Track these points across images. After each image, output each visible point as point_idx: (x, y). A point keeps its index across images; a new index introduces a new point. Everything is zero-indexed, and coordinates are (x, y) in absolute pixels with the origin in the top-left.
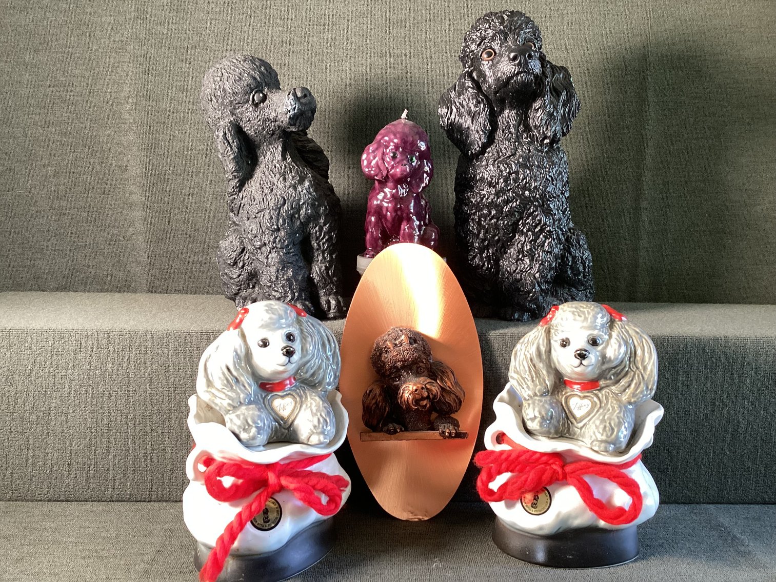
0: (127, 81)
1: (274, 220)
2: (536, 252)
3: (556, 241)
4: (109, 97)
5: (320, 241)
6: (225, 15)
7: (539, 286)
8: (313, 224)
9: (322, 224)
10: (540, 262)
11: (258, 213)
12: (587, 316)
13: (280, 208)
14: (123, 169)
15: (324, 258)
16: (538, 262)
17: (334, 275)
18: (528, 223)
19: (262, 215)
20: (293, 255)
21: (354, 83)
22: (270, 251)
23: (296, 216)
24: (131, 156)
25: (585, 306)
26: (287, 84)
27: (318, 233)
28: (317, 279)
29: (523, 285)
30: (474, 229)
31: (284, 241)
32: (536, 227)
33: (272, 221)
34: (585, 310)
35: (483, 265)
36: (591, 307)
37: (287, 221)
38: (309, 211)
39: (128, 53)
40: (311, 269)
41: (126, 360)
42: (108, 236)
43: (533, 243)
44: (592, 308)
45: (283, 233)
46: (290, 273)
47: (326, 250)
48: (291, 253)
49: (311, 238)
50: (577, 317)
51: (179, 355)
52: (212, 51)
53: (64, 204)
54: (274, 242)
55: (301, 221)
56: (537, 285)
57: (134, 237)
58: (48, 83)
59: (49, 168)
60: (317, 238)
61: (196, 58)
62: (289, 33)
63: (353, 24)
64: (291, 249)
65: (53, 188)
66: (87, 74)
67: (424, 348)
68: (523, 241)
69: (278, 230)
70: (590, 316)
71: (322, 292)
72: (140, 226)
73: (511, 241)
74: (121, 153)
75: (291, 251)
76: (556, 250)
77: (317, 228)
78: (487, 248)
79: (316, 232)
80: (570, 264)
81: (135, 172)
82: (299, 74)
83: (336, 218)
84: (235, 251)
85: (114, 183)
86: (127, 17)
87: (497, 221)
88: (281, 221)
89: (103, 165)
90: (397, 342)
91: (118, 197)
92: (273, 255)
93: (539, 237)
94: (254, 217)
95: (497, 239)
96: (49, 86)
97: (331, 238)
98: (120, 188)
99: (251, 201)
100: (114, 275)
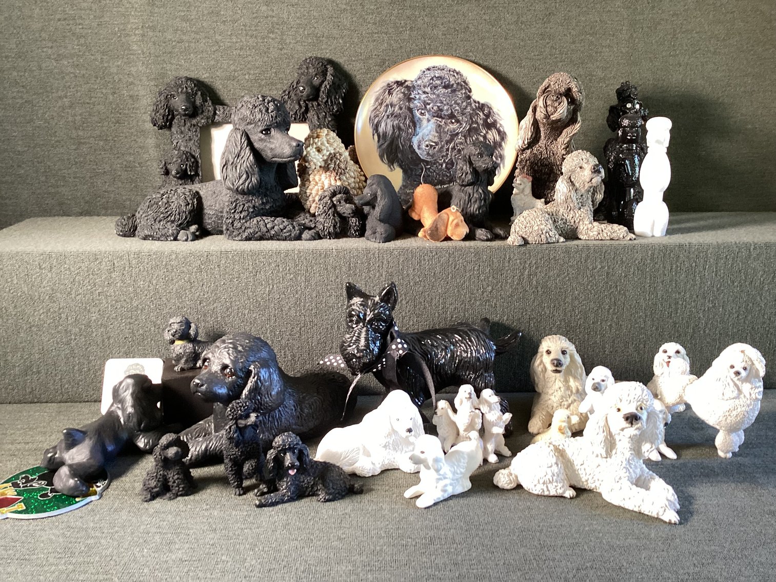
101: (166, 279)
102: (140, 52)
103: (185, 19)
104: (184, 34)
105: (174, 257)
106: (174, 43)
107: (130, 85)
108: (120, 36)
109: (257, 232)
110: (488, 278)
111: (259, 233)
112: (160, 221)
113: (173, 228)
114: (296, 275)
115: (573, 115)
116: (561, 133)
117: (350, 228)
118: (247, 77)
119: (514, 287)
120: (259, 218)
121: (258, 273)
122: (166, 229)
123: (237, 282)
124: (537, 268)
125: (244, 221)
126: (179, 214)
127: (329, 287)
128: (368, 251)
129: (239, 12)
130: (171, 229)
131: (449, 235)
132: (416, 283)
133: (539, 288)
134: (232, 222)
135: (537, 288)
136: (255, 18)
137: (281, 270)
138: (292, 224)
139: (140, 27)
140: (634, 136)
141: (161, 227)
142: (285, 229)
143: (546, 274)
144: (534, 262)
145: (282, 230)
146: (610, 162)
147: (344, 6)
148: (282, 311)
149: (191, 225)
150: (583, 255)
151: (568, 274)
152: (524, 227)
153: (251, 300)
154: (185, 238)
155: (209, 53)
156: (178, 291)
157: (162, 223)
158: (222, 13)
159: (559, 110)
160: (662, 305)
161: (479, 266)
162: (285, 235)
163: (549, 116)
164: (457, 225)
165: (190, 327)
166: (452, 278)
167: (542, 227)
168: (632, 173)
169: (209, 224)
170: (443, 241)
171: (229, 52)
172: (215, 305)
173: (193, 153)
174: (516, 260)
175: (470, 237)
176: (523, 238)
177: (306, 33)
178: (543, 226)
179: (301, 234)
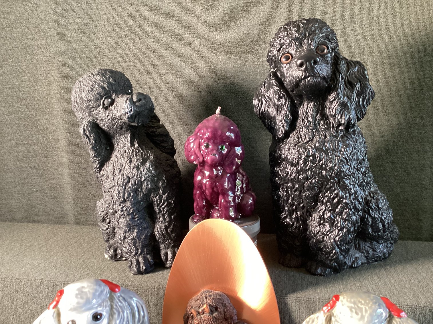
0: (54, 83)
1: (121, 195)
2: (335, 220)
3: (353, 210)
4: (45, 94)
5: (161, 207)
6: (115, 33)
7: (339, 248)
8: (154, 195)
9: (161, 194)
10: (339, 228)
11: (110, 189)
12: (364, 314)
13: (126, 184)
14: (57, 141)
15: (164, 219)
16: (338, 228)
17: (172, 232)
18: (327, 196)
19: (113, 190)
20: (137, 220)
21: (205, 75)
22: (120, 216)
23: (139, 190)
24: (60, 132)
25: (363, 302)
26: (159, 78)
27: (158, 201)
28: (158, 236)
29: (325, 246)
30: (284, 196)
31: (130, 210)
32: (334, 198)
33: (120, 195)
34: (362, 306)
35: (293, 224)
36: (369, 303)
37: (132, 194)
38: (149, 186)
39: (54, 63)
40: (154, 228)
41: (16, 300)
42: (50, 185)
43: (332, 212)
44: (370, 305)
45: (129, 204)
46: (135, 234)
47: (166, 213)
48: (136, 218)
49: (154, 204)
50: (354, 314)
51: (50, 299)
52: (108, 58)
53: (22, 164)
54: (122, 211)
55: (143, 193)
56: (336, 247)
57: (65, 186)
58: (8, 87)
59: (13, 141)
60: (158, 205)
61: (98, 64)
62: (159, 42)
63: (204, 32)
64: (136, 215)
65: (16, 154)
66: (32, 79)
67: (225, 315)
68: (324, 209)
69: (125, 201)
70: (367, 315)
71: (162, 246)
72: (67, 179)
73: (314, 208)
74: (54, 131)
75: (136, 216)
76: (354, 218)
77: (158, 197)
78: (296, 210)
79: (157, 200)
80: (370, 224)
81: (63, 143)
82: (167, 71)
83: (174, 188)
84: (103, 211)
85: (51, 150)
86: (52, 40)
87: (300, 193)
88: (126, 195)
89: (44, 139)
90: (200, 310)
91: (54, 160)
92: (122, 220)
93: (337, 208)
94: (108, 191)
95: (302, 206)
96: (9, 89)
97: (169, 204)
98: (55, 153)
99: (106, 179)
100: (55, 210)
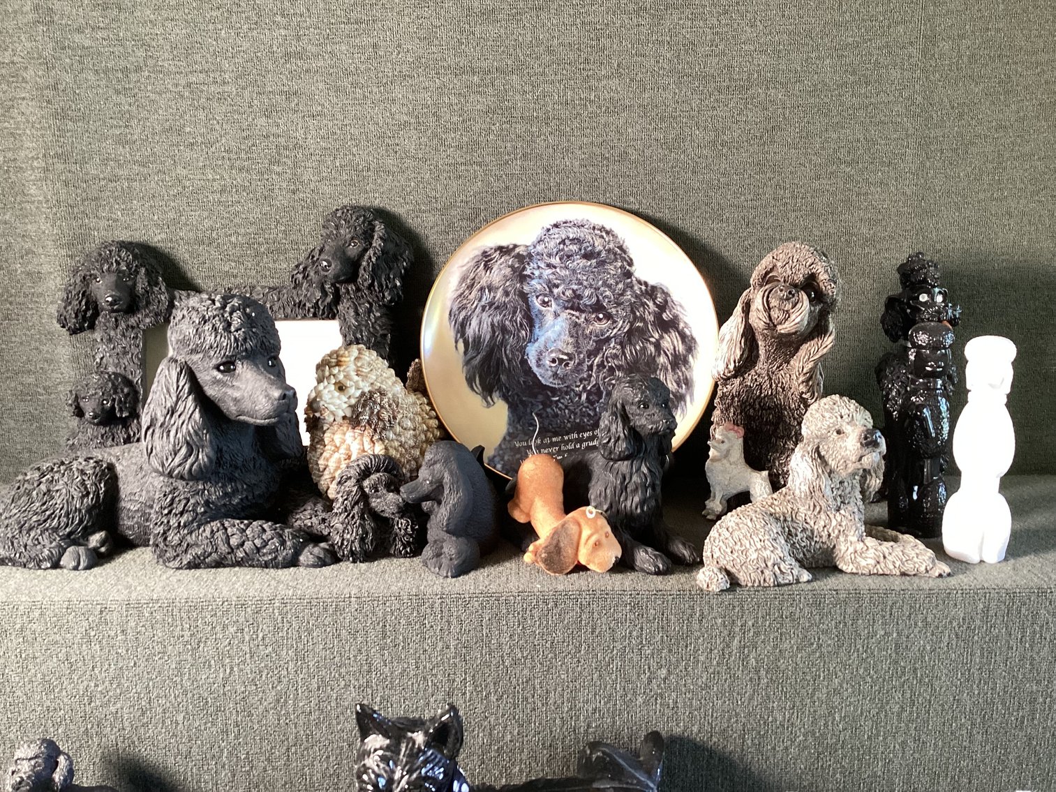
101: (23, 656)
102: (40, 199)
103: (122, 141)
104: (120, 166)
105: (37, 613)
106: (103, 183)
107: (27, 254)
108: (7, 171)
109: (211, 554)
110: (660, 651)
111: (214, 555)
112: (31, 529)
113: (54, 544)
114: (277, 646)
115: (820, 320)
116: (797, 350)
117: (395, 539)
118: (233, 239)
119: (711, 671)
120: (215, 525)
121: (202, 645)
122: (38, 547)
123: (160, 662)
124: (757, 634)
125: (186, 532)
126: (67, 514)
127: (343, 670)
128: (419, 599)
129: (217, 127)
130: (48, 546)
131: (583, 562)
132: (515, 662)
133: (763, 673)
134: (165, 533)
135: (757, 672)
136: (245, 138)
137: (247, 638)
138: (281, 536)
139: (41, 156)
140: (939, 367)
141: (29, 542)
142: (265, 547)
143: (775, 647)
144: (750, 623)
145: (258, 550)
146: (890, 400)
147: (406, 118)
148: (250, 715)
149: (93, 533)
150: (849, 611)
151: (820, 646)
152: (729, 550)
153: (190, 695)
154: (73, 564)
155: (166, 198)
156: (47, 678)
157: (33, 534)
158: (188, 129)
159: (793, 317)
160: (1004, 704)
161: (642, 628)
162: (266, 559)
163: (775, 326)
164: (597, 545)
165: (57, 763)
166: (587, 652)
167: (766, 553)
168: (937, 434)
169: (129, 528)
170: (570, 572)
171: (201, 197)
172: (119, 705)
173: (130, 377)
174: (715, 618)
175: (624, 565)
176: (728, 573)
177: (338, 164)
178: (768, 552)
179: (297, 553)
